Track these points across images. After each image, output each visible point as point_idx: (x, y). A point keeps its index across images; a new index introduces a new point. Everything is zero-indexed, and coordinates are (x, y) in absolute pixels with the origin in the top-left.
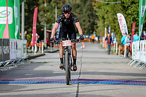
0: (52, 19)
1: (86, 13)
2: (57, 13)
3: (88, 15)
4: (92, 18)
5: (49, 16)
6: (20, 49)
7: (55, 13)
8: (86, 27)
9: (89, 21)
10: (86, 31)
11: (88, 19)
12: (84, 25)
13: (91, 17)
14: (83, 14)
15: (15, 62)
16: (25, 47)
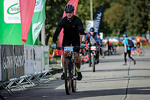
0: (86, 14)
1: (134, 3)
2: (93, 5)
3: (138, 7)
4: (145, 11)
5: (81, 9)
6: (40, 60)
7: (89, 5)
8: (135, 24)
9: (140, 16)
10: (135, 30)
11: (138, 12)
12: (132, 22)
13: (143, 10)
14: (130, 5)
15: (33, 79)
16: (47, 55)
